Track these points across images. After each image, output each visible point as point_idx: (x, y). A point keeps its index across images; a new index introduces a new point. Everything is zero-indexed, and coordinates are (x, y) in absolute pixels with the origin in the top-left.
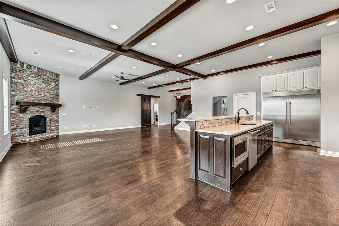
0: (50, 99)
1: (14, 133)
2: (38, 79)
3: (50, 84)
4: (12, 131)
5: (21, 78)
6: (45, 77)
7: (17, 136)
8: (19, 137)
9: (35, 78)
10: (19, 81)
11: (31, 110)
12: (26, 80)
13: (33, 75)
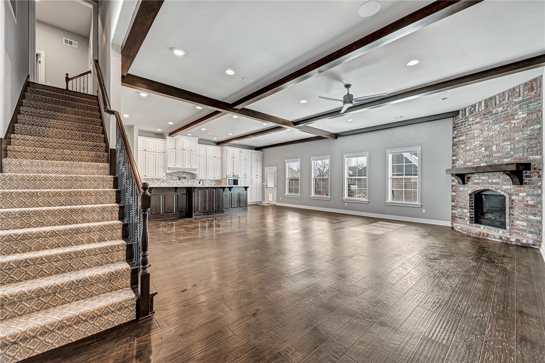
0: (512, 153)
1: (454, 211)
2: (486, 121)
3: (513, 119)
4: (452, 209)
5: (463, 133)
6: (500, 109)
7: (456, 217)
8: (459, 220)
9: (482, 121)
10: (461, 138)
11: (475, 181)
12: (468, 133)
13: (478, 120)
